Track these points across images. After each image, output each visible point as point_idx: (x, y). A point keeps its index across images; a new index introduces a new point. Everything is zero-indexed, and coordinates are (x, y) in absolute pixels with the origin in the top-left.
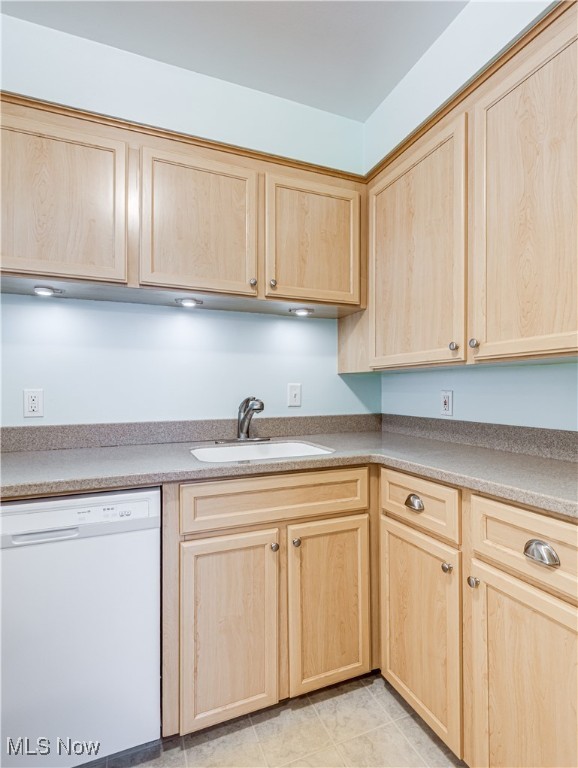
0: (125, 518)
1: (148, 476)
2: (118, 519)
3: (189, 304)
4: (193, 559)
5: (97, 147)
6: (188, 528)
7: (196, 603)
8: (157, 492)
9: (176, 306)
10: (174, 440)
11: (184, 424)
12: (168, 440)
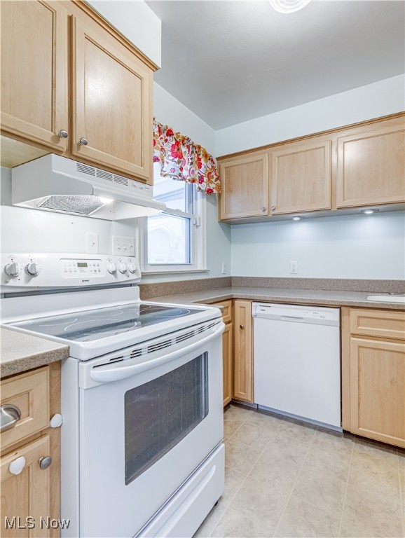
0: (322, 318)
1: (333, 301)
2: (319, 318)
3: (371, 212)
4: (357, 347)
5: (317, 149)
6: (353, 331)
7: (359, 370)
8: (338, 310)
9: (362, 214)
10: (363, 290)
11: (369, 281)
12: (360, 290)
